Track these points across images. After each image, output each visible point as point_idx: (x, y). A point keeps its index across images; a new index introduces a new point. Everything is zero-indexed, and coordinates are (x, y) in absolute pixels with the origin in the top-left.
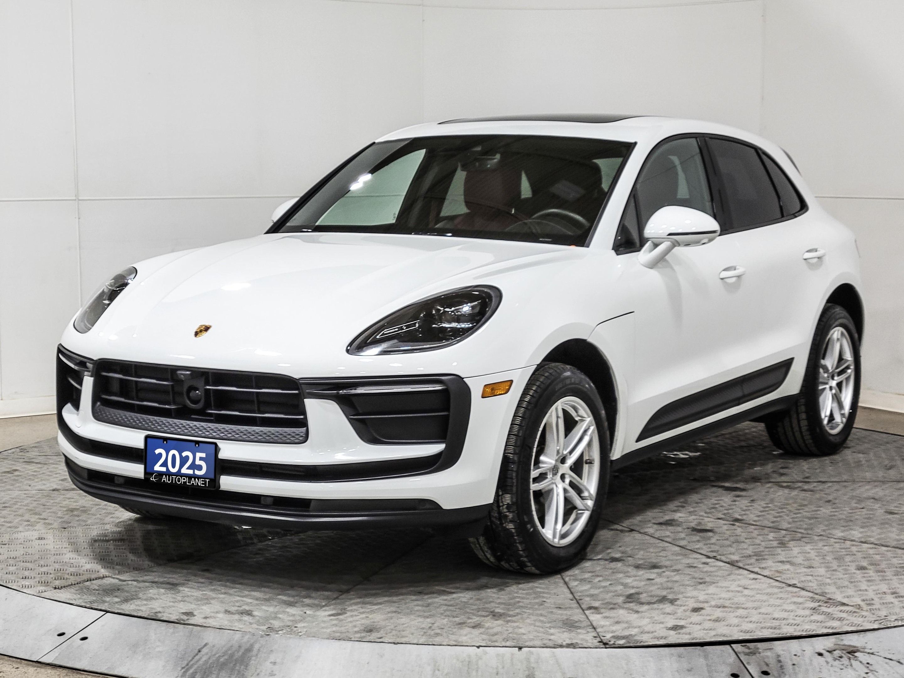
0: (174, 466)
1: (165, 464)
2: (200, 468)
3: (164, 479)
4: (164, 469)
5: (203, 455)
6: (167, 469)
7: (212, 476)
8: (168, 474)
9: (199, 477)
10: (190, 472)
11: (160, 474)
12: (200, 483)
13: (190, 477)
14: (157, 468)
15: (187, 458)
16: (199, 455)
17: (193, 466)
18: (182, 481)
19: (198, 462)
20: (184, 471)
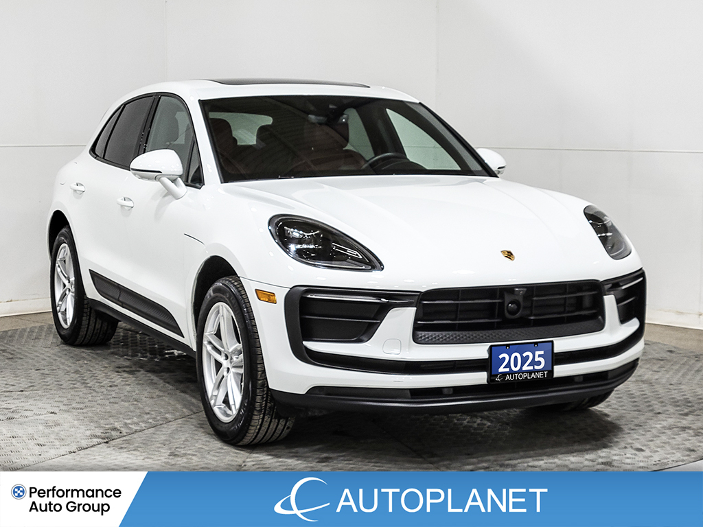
0: (516, 366)
1: (508, 365)
2: (539, 363)
3: (508, 377)
4: (507, 370)
5: (542, 352)
6: (510, 369)
7: (551, 369)
8: (511, 373)
9: (538, 371)
10: (531, 368)
11: (504, 374)
12: (540, 375)
13: (530, 372)
14: (502, 369)
15: (528, 356)
16: (537, 353)
17: (533, 363)
18: (524, 376)
19: (537, 359)
20: (525, 368)
